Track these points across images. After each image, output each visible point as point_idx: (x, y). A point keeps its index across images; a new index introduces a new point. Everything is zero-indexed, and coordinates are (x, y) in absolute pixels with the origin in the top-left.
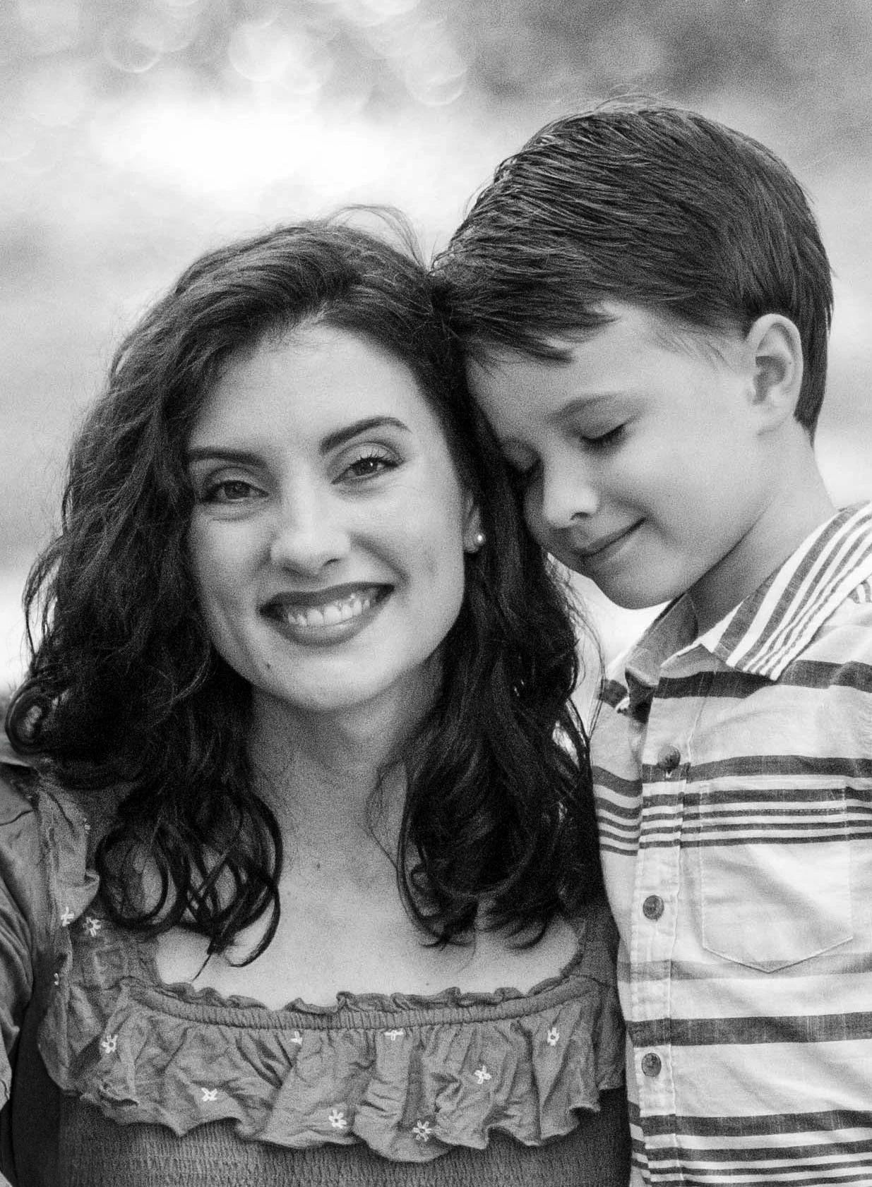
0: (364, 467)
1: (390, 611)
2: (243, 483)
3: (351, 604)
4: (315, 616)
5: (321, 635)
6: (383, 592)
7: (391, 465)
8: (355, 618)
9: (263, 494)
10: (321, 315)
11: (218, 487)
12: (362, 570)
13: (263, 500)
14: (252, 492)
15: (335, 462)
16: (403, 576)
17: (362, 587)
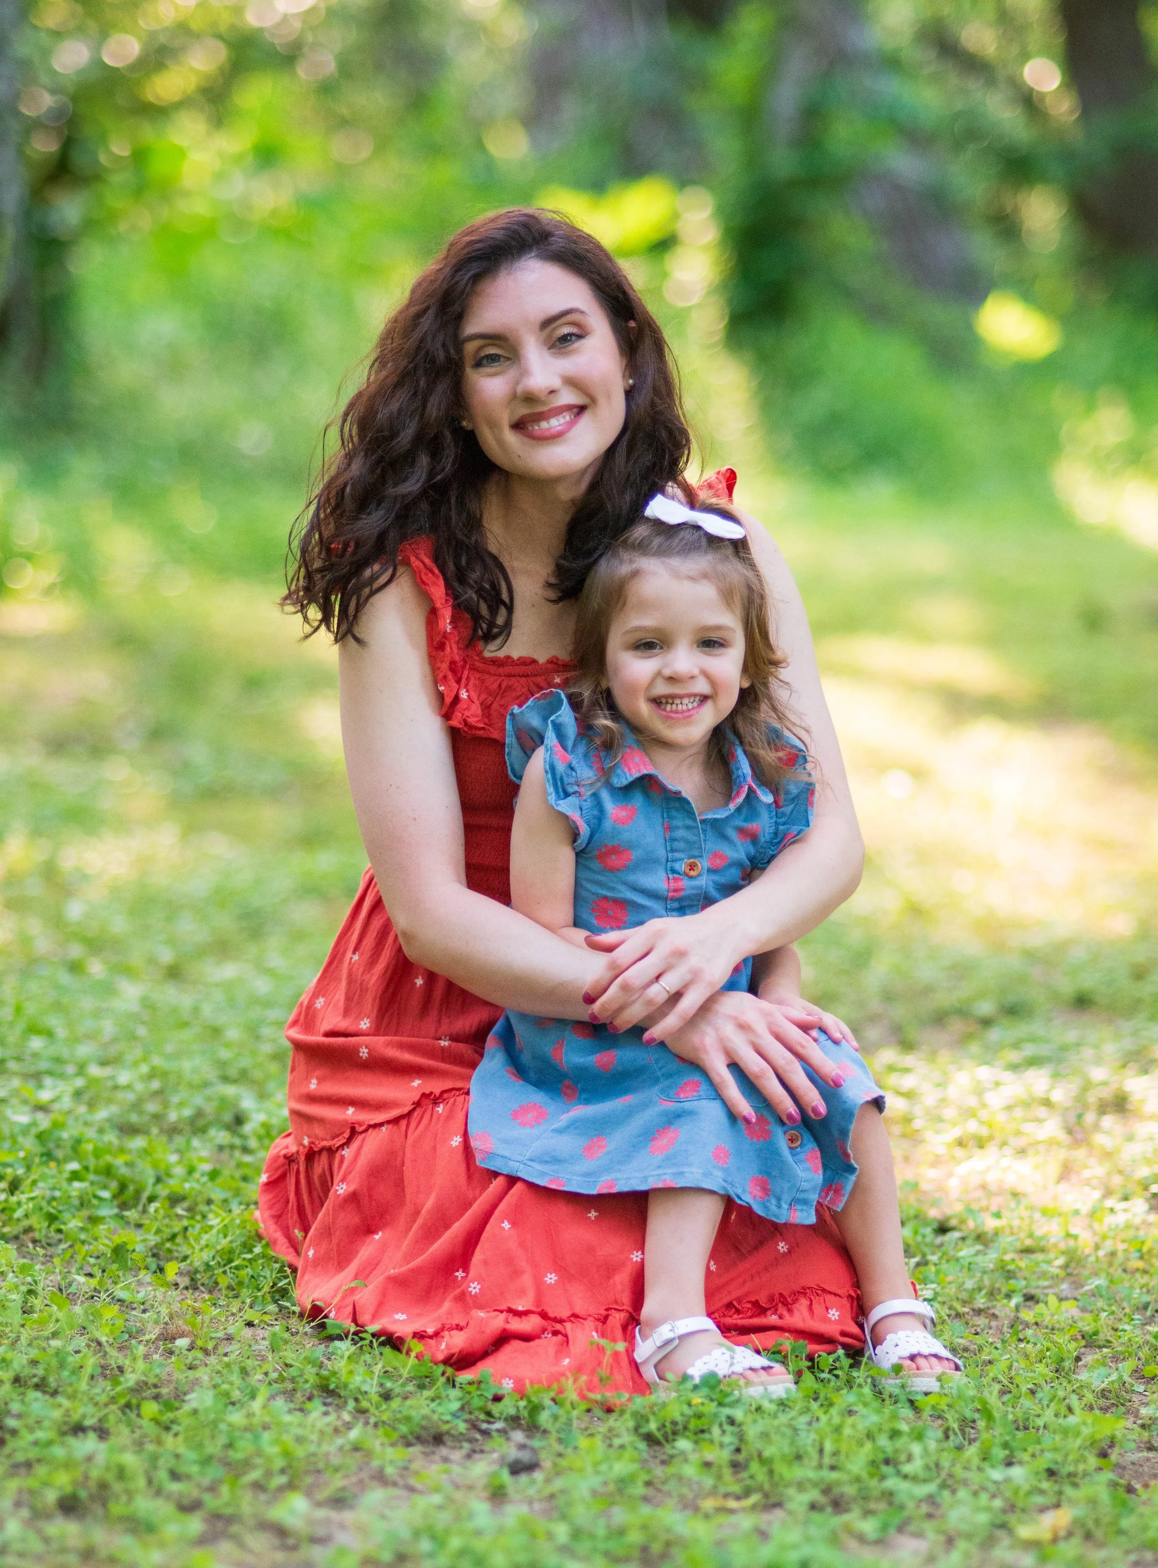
0: (565, 339)
1: (586, 420)
2: (497, 355)
3: (564, 417)
4: (544, 425)
5: (547, 434)
6: (581, 409)
7: (580, 337)
8: (567, 423)
9: (509, 359)
10: (533, 254)
11: (483, 358)
12: (568, 397)
13: (508, 363)
14: (502, 359)
15: (549, 336)
16: (593, 400)
17: (569, 408)
